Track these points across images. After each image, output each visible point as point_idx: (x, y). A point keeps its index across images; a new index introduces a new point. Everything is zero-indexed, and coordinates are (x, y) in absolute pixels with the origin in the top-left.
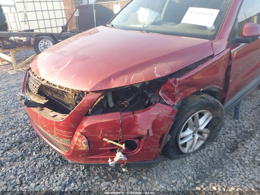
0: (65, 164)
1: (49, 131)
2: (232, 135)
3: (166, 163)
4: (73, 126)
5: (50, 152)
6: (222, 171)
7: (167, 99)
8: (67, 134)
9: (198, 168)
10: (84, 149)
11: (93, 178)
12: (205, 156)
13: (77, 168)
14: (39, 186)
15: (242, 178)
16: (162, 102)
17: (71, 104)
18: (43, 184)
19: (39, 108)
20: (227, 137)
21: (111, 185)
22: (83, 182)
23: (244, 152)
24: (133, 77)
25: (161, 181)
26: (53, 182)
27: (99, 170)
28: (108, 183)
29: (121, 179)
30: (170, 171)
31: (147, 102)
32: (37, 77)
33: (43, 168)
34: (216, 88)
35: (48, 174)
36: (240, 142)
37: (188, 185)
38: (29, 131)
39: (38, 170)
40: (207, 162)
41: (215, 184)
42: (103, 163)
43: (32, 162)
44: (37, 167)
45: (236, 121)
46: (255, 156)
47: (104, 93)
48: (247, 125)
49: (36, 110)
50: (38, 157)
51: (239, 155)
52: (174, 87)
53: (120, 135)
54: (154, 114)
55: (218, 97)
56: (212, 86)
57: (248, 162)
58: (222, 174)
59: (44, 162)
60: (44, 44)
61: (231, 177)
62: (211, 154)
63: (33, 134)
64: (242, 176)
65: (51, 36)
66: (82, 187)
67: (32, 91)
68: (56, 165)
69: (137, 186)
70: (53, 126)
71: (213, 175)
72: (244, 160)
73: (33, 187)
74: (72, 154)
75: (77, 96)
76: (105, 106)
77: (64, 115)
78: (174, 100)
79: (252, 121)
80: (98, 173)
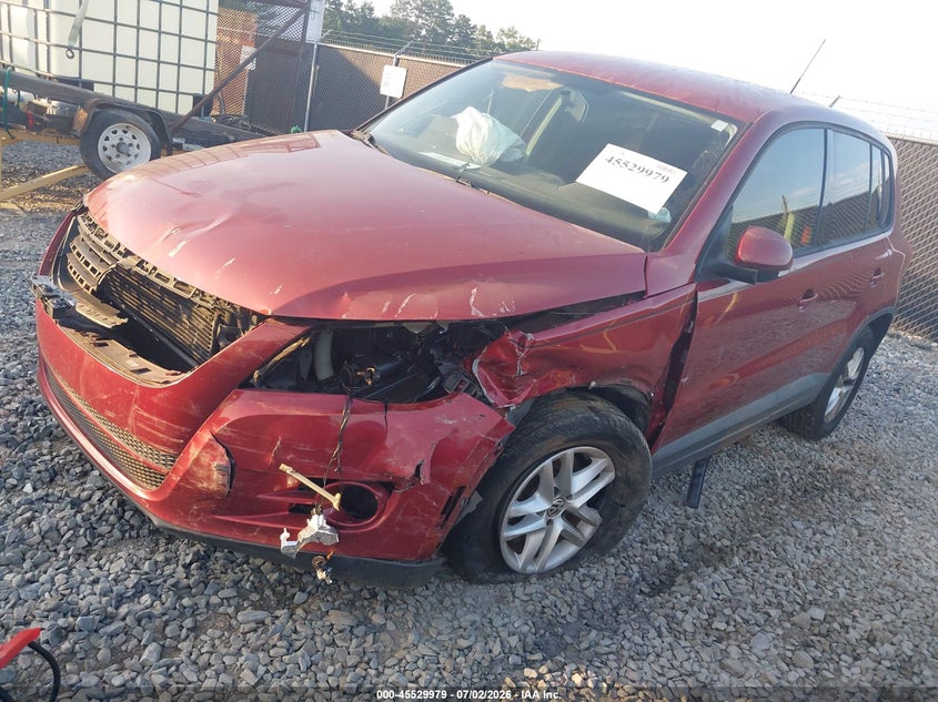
0: (130, 537)
1: (111, 414)
2: (666, 548)
3: (451, 590)
4: (194, 409)
5: (84, 490)
6: (612, 639)
7: (490, 389)
8: (169, 431)
9: (545, 620)
10: (213, 487)
11: (216, 593)
12: (572, 590)
13: (169, 555)
14: (33, 586)
15: (662, 667)
16: (476, 393)
17: (198, 347)
18: (47, 582)
19: (91, 338)
20: (652, 550)
21: (268, 621)
22: (181, 598)
23: (687, 599)
24: (406, 301)
25: (425, 638)
26: (82, 583)
27: (240, 574)
28: (260, 615)
29: (304, 610)
30: (459, 613)
31: (433, 385)
32: (104, 240)
33: (55, 534)
34: (637, 389)
35: (67, 557)
36: (684, 572)
37: (503, 660)
38: (20, 414)
39: (37, 538)
40: (575, 607)
41: (583, 668)
42: (263, 542)
43: (19, 511)
44: (36, 529)
45: (690, 510)
46: (715, 616)
47: (312, 330)
48: (719, 527)
49: (82, 342)
50: (42, 498)
51: (670, 605)
52: (516, 356)
53: (335, 463)
54: (446, 422)
55: (640, 419)
56: (626, 379)
57: (689, 628)
58: (608, 646)
59: (62, 519)
60: (121, 139)
61: (631, 657)
62: (592, 589)
63: (32, 425)
64: (663, 661)
65: (149, 118)
66: (176, 613)
67: (77, 281)
68: (100, 535)
69: (348, 638)
70: (129, 401)
71: (584, 645)
72: (683, 620)
73: (14, 584)
74: (170, 497)
75: (223, 323)
76: (304, 373)
77: (173, 372)
78: (510, 396)
79: (735, 519)
80: (233, 581)
